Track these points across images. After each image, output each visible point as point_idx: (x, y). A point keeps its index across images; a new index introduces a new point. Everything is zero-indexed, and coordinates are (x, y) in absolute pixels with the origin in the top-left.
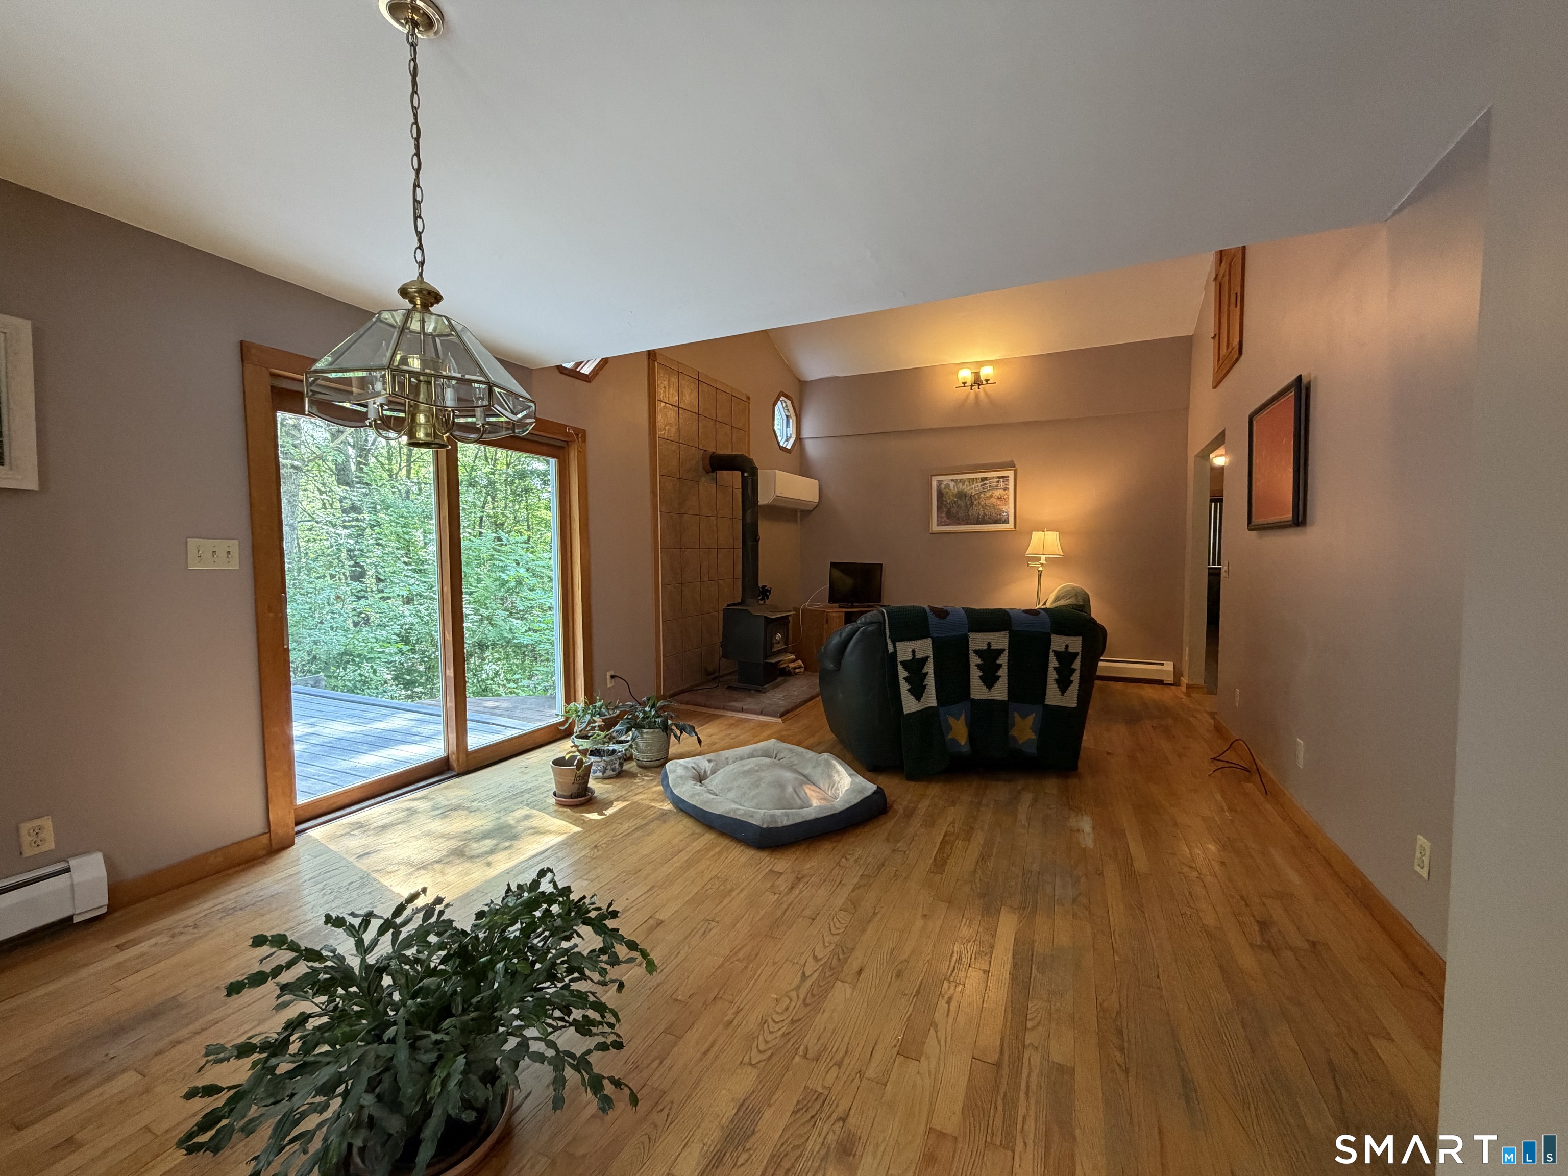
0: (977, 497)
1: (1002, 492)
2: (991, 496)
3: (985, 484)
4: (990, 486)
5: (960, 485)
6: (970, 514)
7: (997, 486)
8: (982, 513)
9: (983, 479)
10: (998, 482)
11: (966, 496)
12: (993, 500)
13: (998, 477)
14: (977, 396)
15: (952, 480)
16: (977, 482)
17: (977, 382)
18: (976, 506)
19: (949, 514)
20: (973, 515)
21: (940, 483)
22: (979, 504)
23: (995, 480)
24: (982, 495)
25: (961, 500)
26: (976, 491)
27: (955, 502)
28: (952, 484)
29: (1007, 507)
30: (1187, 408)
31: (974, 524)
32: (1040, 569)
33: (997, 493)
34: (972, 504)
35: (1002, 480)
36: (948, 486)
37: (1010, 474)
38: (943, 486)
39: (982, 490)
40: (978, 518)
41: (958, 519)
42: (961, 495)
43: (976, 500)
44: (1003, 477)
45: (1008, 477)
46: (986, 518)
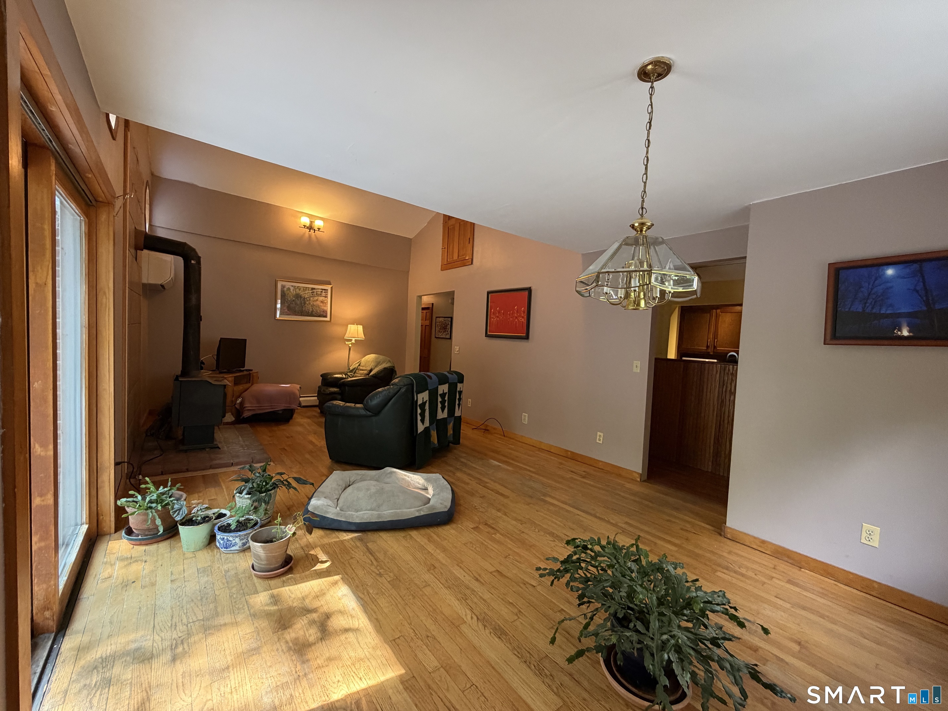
0: (308, 299)
1: (323, 298)
2: (317, 300)
3: (314, 292)
4: (316, 294)
5: (298, 290)
6: (304, 309)
7: (321, 294)
8: (311, 310)
9: (313, 289)
10: (322, 292)
11: (301, 297)
12: (318, 303)
13: (322, 289)
14: (310, 236)
15: (292, 286)
16: (308, 290)
17: (310, 228)
18: (307, 305)
19: (289, 308)
20: (305, 310)
21: (283, 287)
22: (310, 303)
23: (320, 291)
24: (312, 299)
25: (298, 300)
26: (308, 295)
27: (293, 300)
28: (292, 288)
29: (326, 308)
30: (408, 272)
31: (306, 316)
32: (350, 345)
33: (321, 298)
34: (305, 303)
35: (324, 291)
36: (289, 289)
37: (328, 287)
38: (285, 289)
39: (311, 295)
40: (309, 312)
41: (295, 311)
42: (298, 296)
43: (308, 301)
44: (325, 290)
45: (327, 290)
46: (314, 313)
